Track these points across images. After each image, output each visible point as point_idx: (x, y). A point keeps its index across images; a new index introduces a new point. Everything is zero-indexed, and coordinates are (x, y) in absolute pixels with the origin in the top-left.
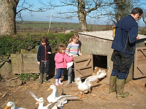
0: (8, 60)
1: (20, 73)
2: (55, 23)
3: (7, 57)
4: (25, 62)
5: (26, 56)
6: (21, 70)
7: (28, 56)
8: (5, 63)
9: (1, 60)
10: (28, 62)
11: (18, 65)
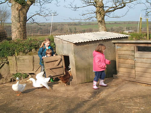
0: (6, 62)
1: (15, 73)
2: (119, 23)
3: (6, 59)
4: (18, 64)
5: (19, 58)
6: (15, 70)
7: (20, 58)
8: (4, 64)
9: (2, 62)
10: (20, 63)
11: (13, 66)
